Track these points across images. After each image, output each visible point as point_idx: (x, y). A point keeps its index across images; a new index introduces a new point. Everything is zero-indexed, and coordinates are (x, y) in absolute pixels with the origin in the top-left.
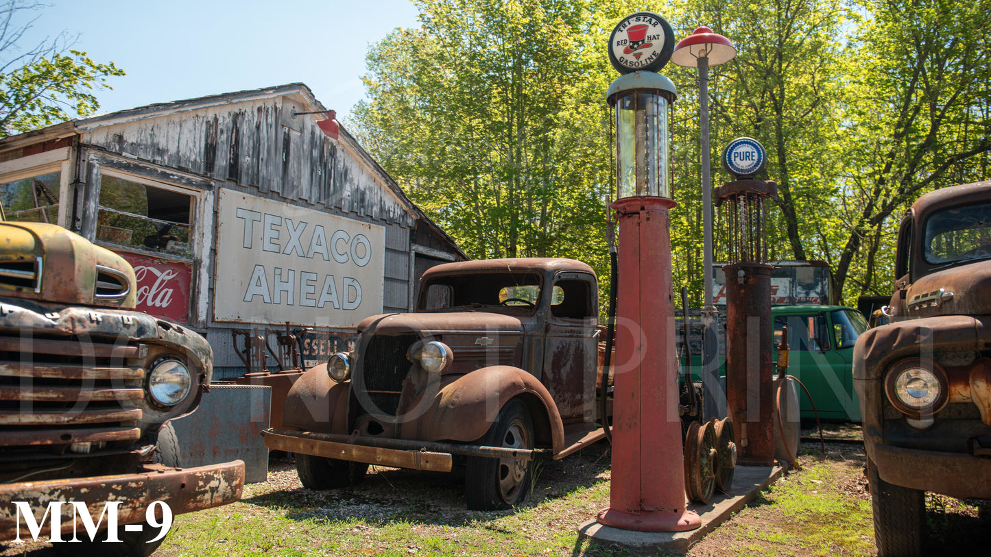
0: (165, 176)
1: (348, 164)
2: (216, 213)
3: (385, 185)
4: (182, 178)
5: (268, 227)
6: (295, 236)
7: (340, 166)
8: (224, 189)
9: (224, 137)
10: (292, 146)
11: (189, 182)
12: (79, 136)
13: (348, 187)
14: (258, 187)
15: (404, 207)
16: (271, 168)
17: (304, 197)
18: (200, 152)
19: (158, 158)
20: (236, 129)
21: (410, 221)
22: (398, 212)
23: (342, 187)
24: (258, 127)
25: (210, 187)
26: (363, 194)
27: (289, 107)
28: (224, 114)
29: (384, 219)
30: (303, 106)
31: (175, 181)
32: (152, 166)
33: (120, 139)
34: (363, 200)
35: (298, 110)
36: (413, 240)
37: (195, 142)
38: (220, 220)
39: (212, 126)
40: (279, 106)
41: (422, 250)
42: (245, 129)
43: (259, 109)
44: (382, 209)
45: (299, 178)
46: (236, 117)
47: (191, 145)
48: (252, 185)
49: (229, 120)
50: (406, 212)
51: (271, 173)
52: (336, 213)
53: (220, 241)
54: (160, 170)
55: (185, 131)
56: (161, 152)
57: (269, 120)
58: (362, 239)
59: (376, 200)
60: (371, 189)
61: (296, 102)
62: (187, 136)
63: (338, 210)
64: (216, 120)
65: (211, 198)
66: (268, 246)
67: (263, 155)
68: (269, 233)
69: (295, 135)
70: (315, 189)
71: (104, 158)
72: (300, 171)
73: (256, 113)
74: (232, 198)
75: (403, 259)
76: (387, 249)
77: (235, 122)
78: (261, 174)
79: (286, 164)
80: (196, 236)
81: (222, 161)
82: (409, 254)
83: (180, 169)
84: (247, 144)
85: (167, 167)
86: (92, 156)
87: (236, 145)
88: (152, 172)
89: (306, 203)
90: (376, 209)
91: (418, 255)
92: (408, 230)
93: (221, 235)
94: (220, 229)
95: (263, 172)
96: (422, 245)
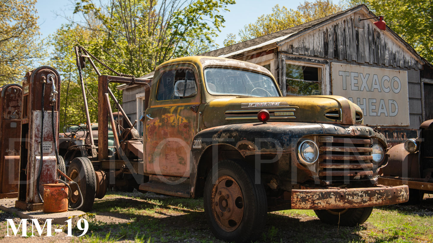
0: (309, 60)
1: (386, 41)
2: (330, 75)
3: (406, 49)
4: (316, 60)
5: (352, 78)
6: (364, 81)
7: (383, 42)
8: (333, 63)
9: (331, 38)
10: (360, 36)
11: (319, 62)
12: (277, 48)
13: (387, 52)
14: (347, 60)
15: (416, 59)
16: (351, 49)
17: (367, 61)
18: (322, 47)
19: (306, 53)
20: (335, 33)
21: (420, 66)
22: (413, 62)
23: (384, 53)
24: (344, 30)
25: (327, 63)
26: (395, 55)
27: (357, 17)
28: (329, 27)
29: (407, 67)
30: (363, 15)
31: (313, 62)
32: (304, 57)
33: (292, 46)
34: (395, 58)
35: (361, 18)
36: (422, 76)
37: (319, 43)
38: (333, 78)
39: (326, 33)
40: (353, 17)
41: (427, 81)
42: (339, 32)
43: (344, 21)
44: (404, 62)
45: (364, 52)
46: (335, 27)
47: (318, 44)
48: (344, 59)
49: (332, 29)
50: (417, 62)
51: (352, 52)
52: (382, 67)
53: (333, 88)
54: (307, 58)
55: (316, 38)
56: (307, 50)
57: (349, 26)
58: (396, 79)
59: (402, 57)
60: (398, 52)
61: (359, 14)
62: (316, 40)
63: (384, 66)
64: (327, 30)
65: (328, 68)
66: (353, 88)
67: (348, 43)
68: (353, 81)
69: (361, 30)
70: (372, 56)
71: (286, 56)
72: (364, 48)
73: (343, 24)
74: (337, 66)
75: (417, 87)
76: (409, 83)
77: (335, 30)
78: (347, 53)
79: (358, 46)
80: (323, 87)
81: (331, 50)
82: (420, 84)
83: (315, 56)
84: (340, 38)
85: (310, 56)
86: (283, 56)
87: (336, 41)
88: (304, 60)
89: (368, 64)
90: (402, 62)
91: (425, 84)
92: (419, 71)
93: (333, 85)
94: (333, 82)
95: (348, 52)
96: (427, 78)
